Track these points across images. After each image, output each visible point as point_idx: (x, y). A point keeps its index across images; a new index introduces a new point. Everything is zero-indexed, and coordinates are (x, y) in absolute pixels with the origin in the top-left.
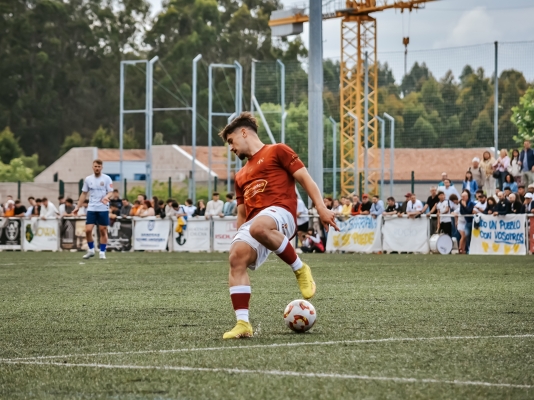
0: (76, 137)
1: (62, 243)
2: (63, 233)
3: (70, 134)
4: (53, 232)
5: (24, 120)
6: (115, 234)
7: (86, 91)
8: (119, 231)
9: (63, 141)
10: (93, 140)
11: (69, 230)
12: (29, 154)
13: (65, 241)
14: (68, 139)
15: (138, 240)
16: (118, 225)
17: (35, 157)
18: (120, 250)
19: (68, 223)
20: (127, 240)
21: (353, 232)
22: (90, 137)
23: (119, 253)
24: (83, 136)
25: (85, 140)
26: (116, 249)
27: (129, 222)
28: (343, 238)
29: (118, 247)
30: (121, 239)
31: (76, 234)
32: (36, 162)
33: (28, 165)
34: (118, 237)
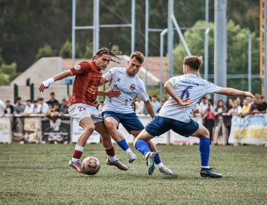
0: (47, 49)
1: (13, 136)
2: (14, 128)
3: (43, 47)
4: (6, 127)
5: (5, 35)
6: (57, 129)
7: (57, 11)
8: (60, 126)
9: (37, 52)
10: (61, 52)
11: (19, 125)
12: (9, 63)
13: (16, 134)
14: (41, 50)
15: (75, 134)
16: (59, 121)
17: (14, 65)
18: (62, 142)
19: (18, 120)
20: (66, 134)
21: (250, 128)
22: (59, 49)
23: (60, 145)
24: (53, 48)
25: (55, 51)
26: (58, 142)
27: (68, 119)
28: (242, 133)
29: (59, 140)
30: (61, 133)
31: (25, 129)
32: (15, 70)
33: (8, 72)
34: (59, 132)
